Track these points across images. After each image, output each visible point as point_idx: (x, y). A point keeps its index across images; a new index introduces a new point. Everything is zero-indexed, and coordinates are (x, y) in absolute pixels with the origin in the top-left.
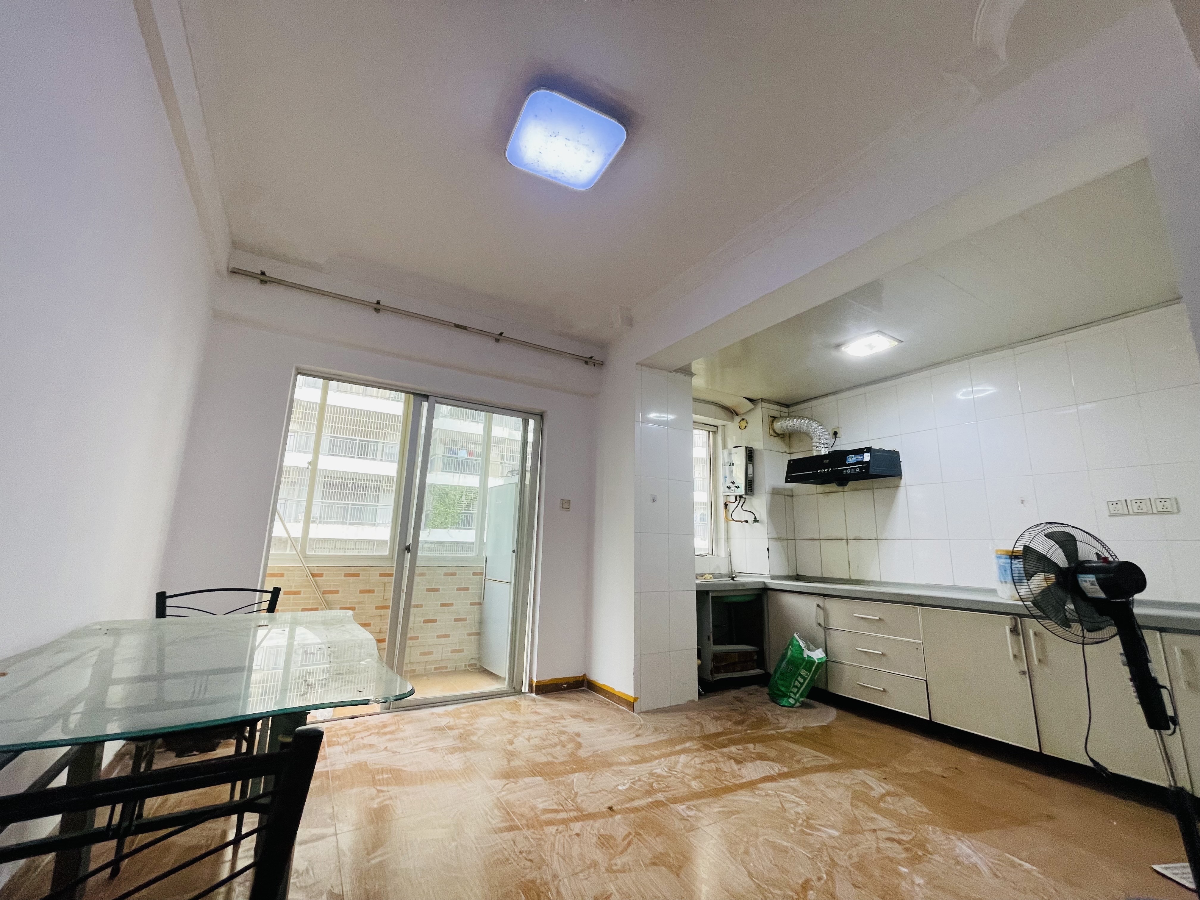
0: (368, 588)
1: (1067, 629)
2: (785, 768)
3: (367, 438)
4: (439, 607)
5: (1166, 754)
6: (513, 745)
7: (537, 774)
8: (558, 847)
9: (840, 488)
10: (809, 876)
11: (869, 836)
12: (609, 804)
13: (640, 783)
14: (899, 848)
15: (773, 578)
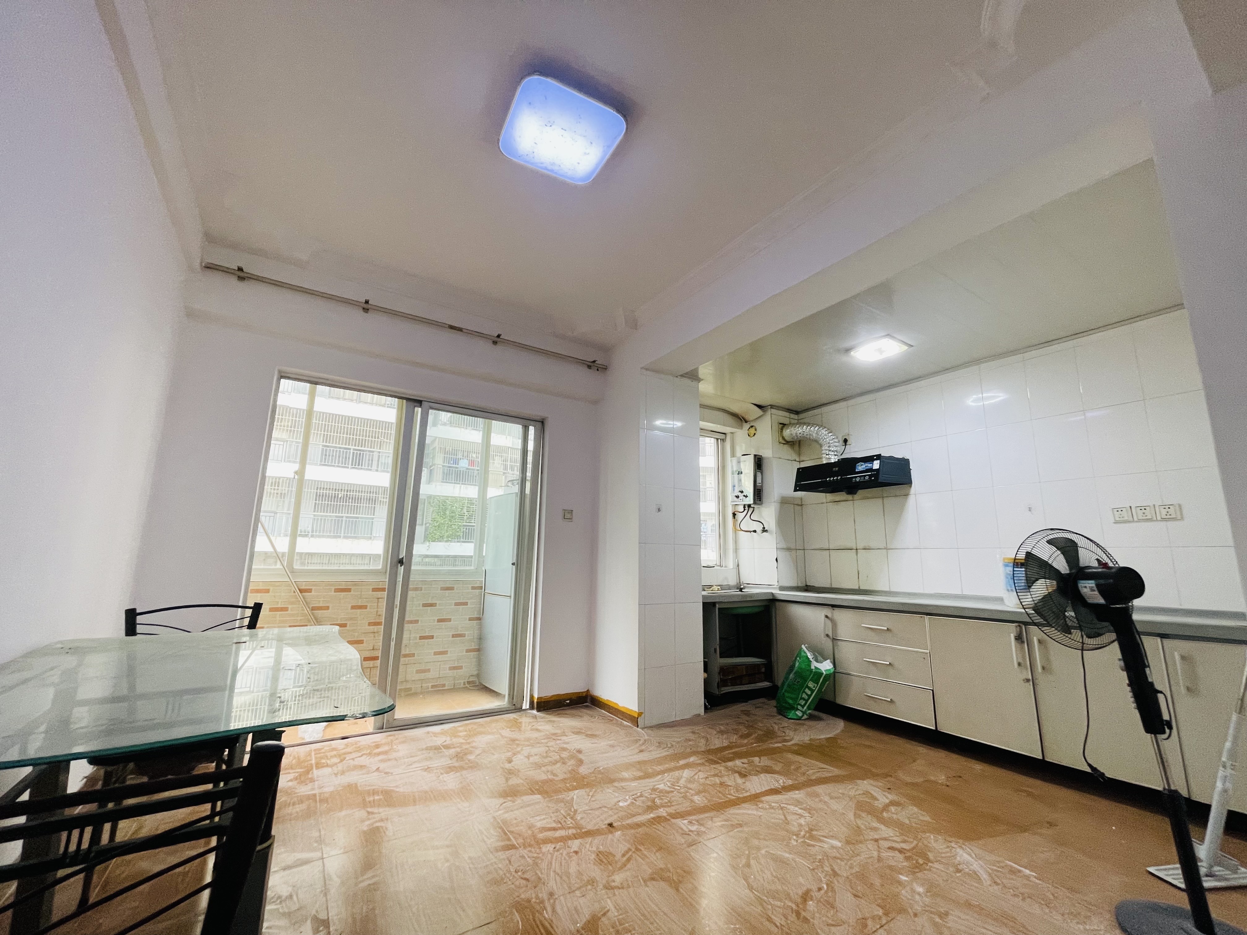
0: (360, 604)
1: (1067, 635)
2: (790, 781)
3: (362, 447)
4: (436, 623)
5: (1162, 758)
6: (512, 763)
7: (536, 792)
8: (555, 865)
9: (850, 497)
10: (809, 887)
11: (871, 845)
12: (608, 821)
13: (641, 798)
14: (900, 857)
15: (782, 588)
